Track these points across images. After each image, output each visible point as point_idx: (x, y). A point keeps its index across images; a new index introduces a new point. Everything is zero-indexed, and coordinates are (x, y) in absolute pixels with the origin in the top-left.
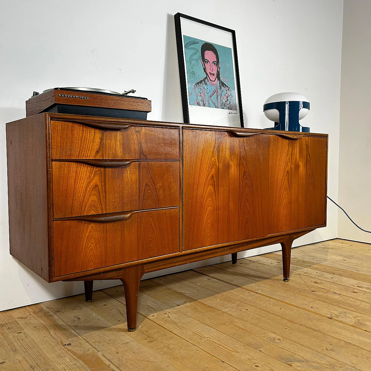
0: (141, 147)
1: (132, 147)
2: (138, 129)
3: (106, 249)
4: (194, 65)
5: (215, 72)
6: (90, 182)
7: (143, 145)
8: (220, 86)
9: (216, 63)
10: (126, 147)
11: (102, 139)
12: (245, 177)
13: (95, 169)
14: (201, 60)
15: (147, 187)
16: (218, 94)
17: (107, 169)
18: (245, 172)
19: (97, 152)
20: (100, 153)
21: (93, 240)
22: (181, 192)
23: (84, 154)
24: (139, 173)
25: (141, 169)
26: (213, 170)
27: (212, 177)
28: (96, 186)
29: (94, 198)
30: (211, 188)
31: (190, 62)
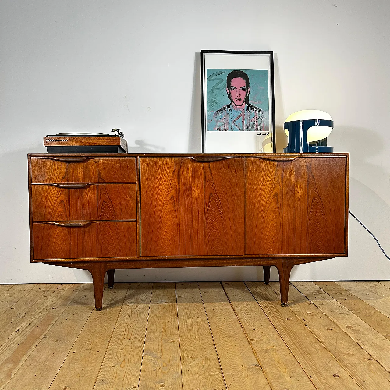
0: (99, 174)
1: (92, 174)
2: (96, 160)
3: (71, 246)
4: (216, 94)
5: (243, 97)
6: (57, 199)
7: (101, 172)
8: (248, 110)
9: (245, 88)
10: (86, 174)
11: (67, 169)
12: (212, 198)
13: (61, 189)
14: (226, 89)
15: (104, 204)
16: (245, 117)
17: (71, 190)
18: (211, 194)
19: (63, 178)
20: (66, 179)
21: (61, 238)
22: (138, 209)
23: (53, 179)
24: (97, 192)
25: (99, 190)
26: (173, 191)
27: (172, 197)
28: (62, 201)
29: (60, 209)
30: (170, 206)
31: (213, 92)
